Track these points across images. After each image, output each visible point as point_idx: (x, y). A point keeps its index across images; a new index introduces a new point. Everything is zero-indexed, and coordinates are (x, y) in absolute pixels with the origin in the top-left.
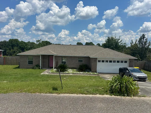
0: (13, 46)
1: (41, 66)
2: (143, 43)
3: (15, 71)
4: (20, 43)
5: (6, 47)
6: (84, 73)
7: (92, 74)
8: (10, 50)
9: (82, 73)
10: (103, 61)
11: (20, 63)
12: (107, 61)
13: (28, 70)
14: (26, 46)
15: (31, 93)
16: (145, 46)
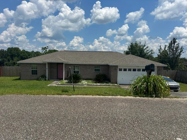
0: (12, 56)
1: (47, 76)
2: (174, 49)
3: (15, 82)
4: (21, 53)
5: (4, 57)
6: (102, 84)
7: (111, 85)
8: (9, 61)
9: (99, 84)
10: (125, 70)
11: (21, 73)
12: (130, 70)
13: (31, 81)
14: (29, 56)
15: (34, 95)
16: (176, 53)
